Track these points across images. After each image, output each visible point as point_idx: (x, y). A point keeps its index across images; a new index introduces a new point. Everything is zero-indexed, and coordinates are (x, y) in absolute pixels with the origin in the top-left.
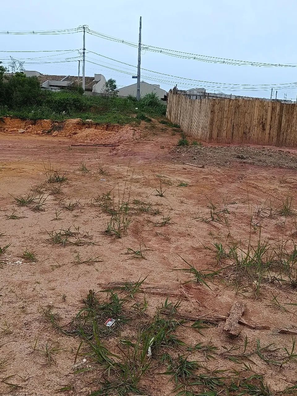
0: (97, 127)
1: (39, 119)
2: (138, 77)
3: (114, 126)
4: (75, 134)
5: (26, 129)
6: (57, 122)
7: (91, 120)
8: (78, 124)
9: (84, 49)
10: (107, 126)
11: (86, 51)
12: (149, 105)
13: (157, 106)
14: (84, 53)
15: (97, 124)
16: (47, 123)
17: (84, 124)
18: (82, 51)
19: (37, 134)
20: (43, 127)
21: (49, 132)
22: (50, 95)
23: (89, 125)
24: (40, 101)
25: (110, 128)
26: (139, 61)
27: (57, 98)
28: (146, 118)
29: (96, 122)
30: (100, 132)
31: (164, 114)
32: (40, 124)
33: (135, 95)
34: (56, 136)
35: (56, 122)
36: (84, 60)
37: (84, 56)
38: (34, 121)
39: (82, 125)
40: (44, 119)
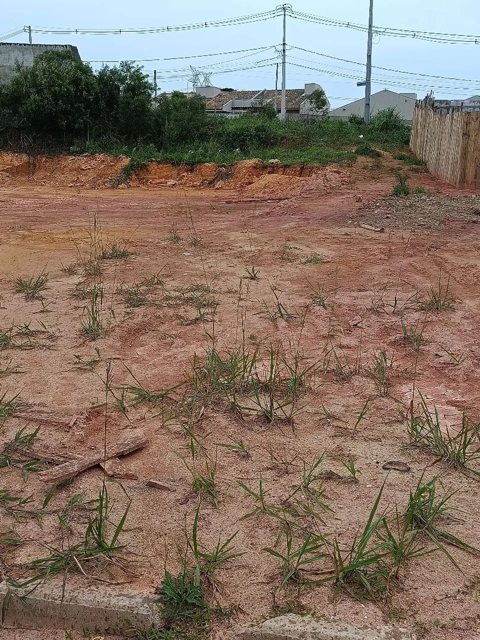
0: (286, 171)
1: (198, 162)
2: (367, 84)
3: (313, 168)
4: (250, 183)
5: (178, 179)
6: (224, 166)
7: (277, 160)
8: (255, 167)
9: (284, 44)
10: (302, 168)
11: (287, 47)
12: (381, 130)
13: (397, 130)
14: (284, 51)
15: (286, 166)
16: (209, 167)
17: (265, 167)
18: (281, 48)
19: (193, 186)
20: (202, 176)
21: (210, 183)
22: (222, 123)
23: (273, 169)
24: (206, 134)
25: (307, 171)
26: (369, 57)
27: (232, 128)
28: (372, 151)
29: (285, 162)
30: (287, 180)
31: (407, 142)
32: (199, 171)
33: (361, 114)
34: (220, 188)
35: (221, 167)
36: (284, 62)
37: (284, 56)
38: (192, 166)
39: (261, 169)
40: (205, 162)
